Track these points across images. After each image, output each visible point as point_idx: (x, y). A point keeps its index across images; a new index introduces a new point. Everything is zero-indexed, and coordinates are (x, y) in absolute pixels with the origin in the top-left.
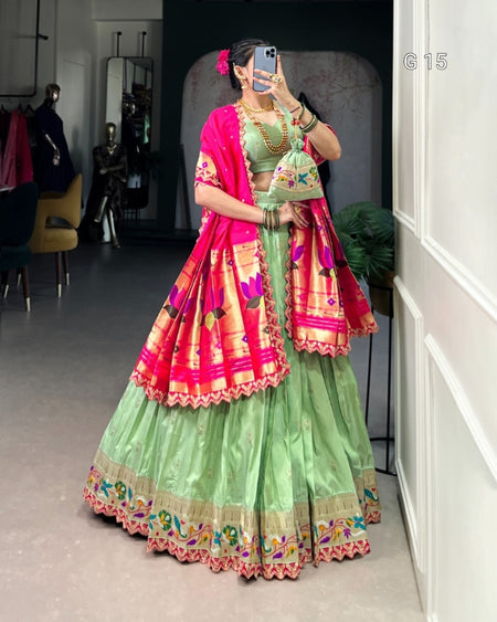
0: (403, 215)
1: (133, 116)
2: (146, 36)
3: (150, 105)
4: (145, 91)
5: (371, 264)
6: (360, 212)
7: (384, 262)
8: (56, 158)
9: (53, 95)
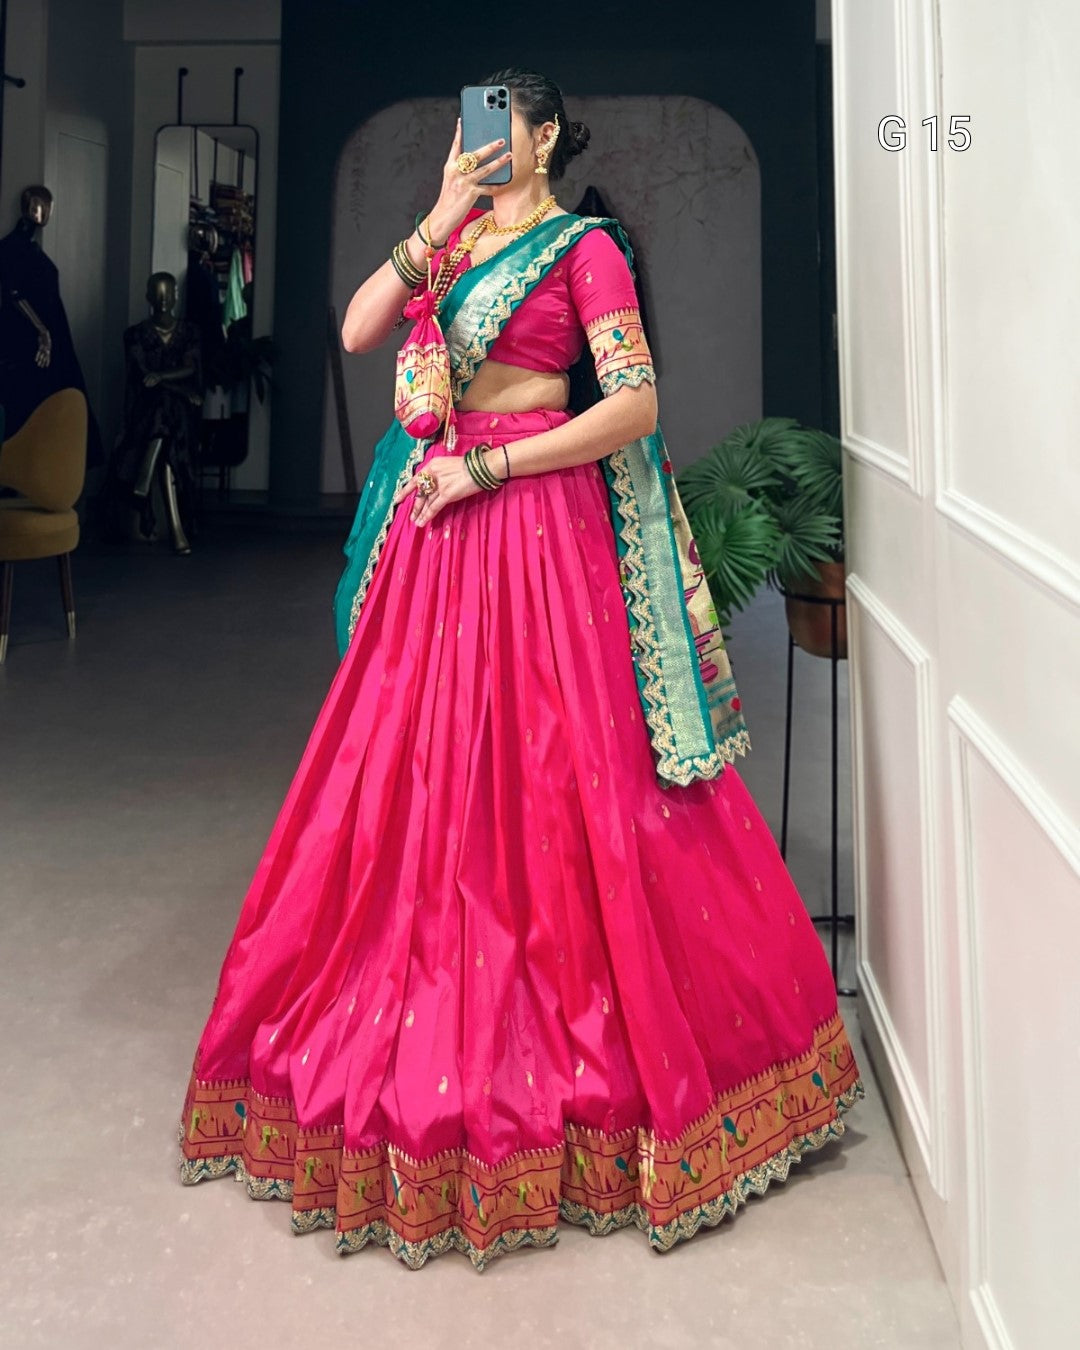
0: (867, 442)
1: (214, 258)
2: (242, 78)
3: (252, 231)
4: (239, 200)
5: (793, 550)
6: (765, 440)
7: (821, 546)
8: (43, 352)
9: (36, 211)
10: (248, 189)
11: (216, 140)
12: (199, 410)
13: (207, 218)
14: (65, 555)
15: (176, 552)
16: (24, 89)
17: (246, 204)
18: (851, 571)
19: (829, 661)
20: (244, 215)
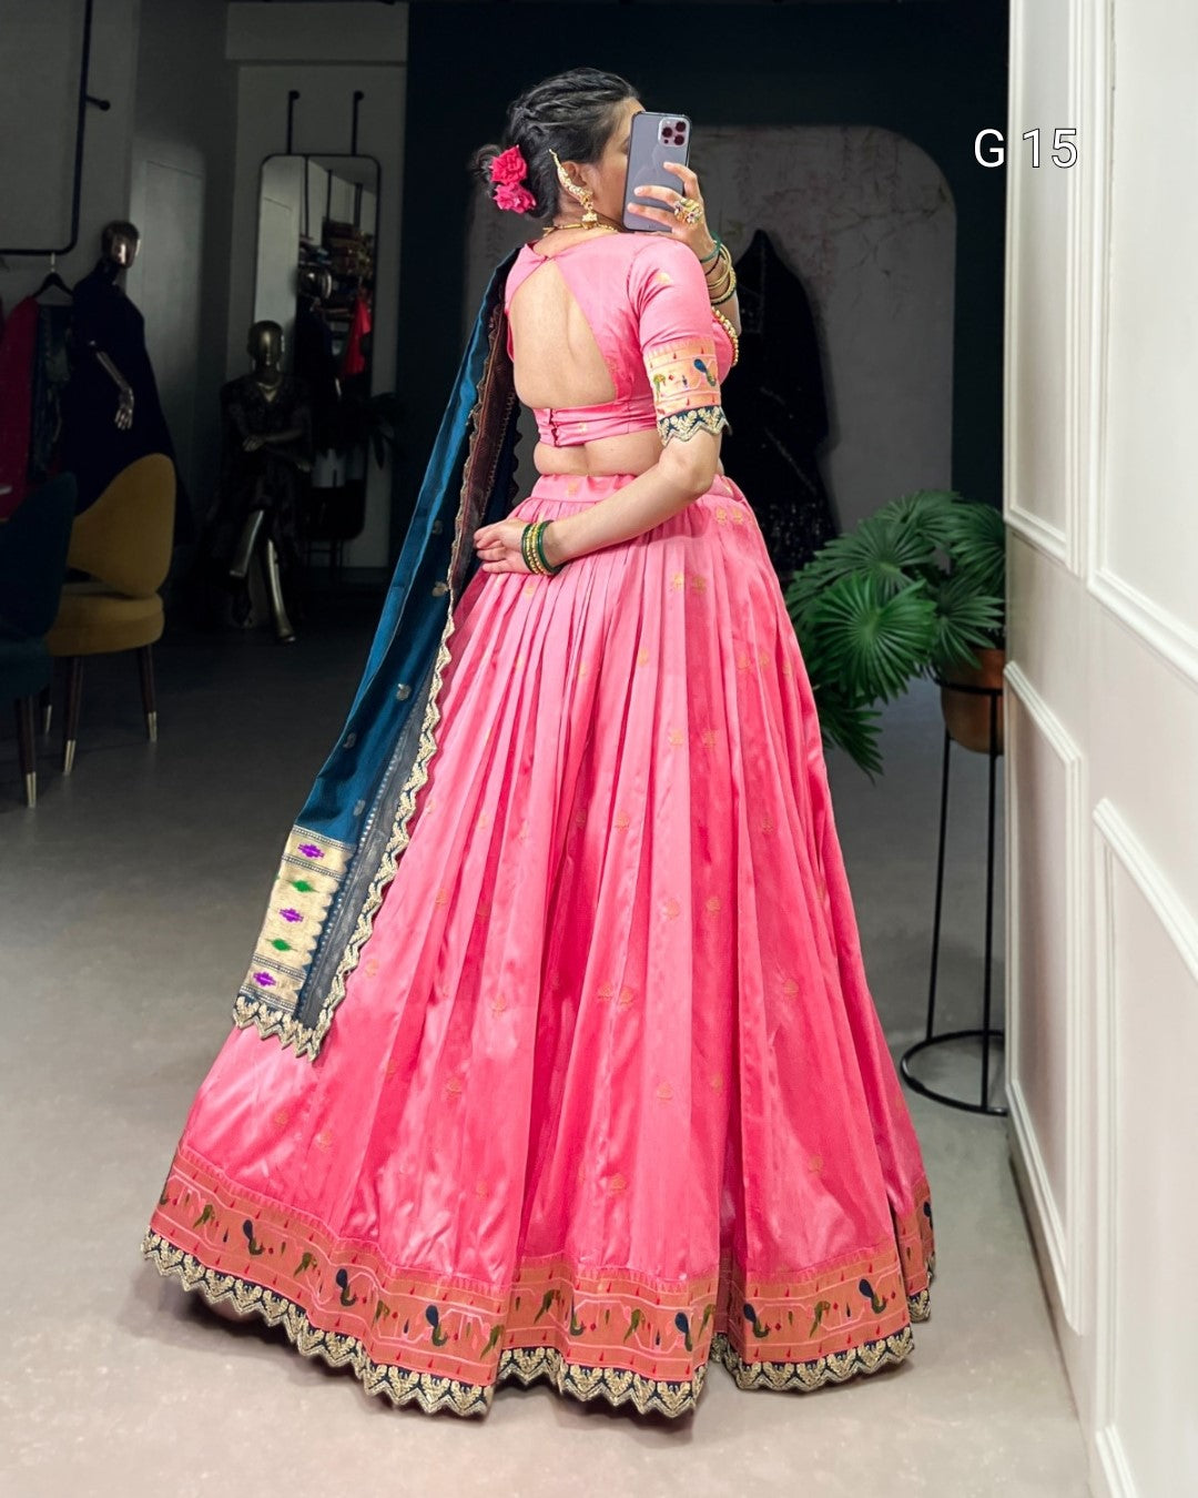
0: (1032, 518)
1: (327, 304)
2: (361, 103)
3: (371, 273)
4: (357, 240)
5: (951, 636)
6: (921, 515)
7: (982, 631)
8: (124, 411)
9: (119, 250)
10: (367, 227)
11: (330, 172)
12: (309, 476)
13: (319, 259)
14: (146, 647)
15: (279, 641)
16: (109, 111)
17: (364, 244)
18: (1011, 659)
19: (986, 758)
20: (361, 256)
